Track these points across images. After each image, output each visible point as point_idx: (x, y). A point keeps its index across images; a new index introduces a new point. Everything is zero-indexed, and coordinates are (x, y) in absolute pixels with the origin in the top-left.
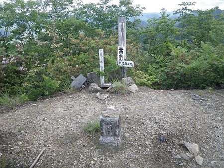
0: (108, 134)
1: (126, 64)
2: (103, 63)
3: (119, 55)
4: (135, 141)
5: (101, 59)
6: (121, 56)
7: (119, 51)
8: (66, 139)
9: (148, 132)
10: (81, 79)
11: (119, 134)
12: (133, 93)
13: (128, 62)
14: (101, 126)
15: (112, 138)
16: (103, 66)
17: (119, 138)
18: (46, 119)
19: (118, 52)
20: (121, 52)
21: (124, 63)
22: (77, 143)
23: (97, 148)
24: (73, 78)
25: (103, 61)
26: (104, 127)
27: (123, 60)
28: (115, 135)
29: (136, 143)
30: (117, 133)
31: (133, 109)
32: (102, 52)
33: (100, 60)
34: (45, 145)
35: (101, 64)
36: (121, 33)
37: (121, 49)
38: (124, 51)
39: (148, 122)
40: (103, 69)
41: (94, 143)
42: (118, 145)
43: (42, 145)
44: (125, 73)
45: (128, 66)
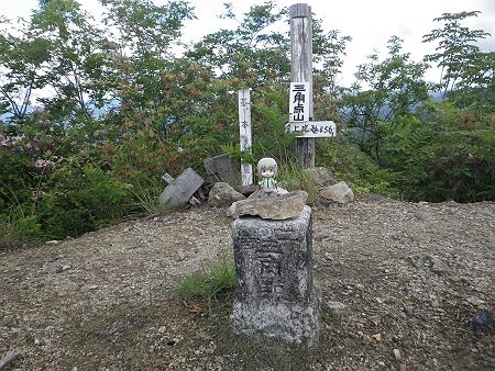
0: (266, 294)
1: (314, 130)
2: (249, 129)
3: (292, 105)
4: (370, 328)
5: (244, 115)
6: (299, 108)
7: (292, 95)
8: (111, 320)
9: (413, 299)
10: (190, 179)
11: (307, 293)
12: (340, 205)
13: (319, 124)
14: (239, 258)
15: (281, 307)
16: (249, 137)
17: (310, 310)
18: (65, 267)
19: (292, 99)
20: (300, 97)
21: (310, 127)
22: (150, 332)
23: (220, 352)
24: (167, 178)
25: (249, 123)
26: (251, 262)
27: (306, 118)
28: (292, 295)
29: (378, 337)
30: (302, 287)
31: (344, 238)
32: (247, 96)
33: (241, 120)
34: (30, 340)
35: (243, 131)
36: (300, 47)
37: (300, 88)
38: (307, 93)
39: (403, 269)
40: (250, 142)
41: (210, 332)
42: (305, 339)
43: (21, 339)
44: (310, 156)
45: (319, 135)
